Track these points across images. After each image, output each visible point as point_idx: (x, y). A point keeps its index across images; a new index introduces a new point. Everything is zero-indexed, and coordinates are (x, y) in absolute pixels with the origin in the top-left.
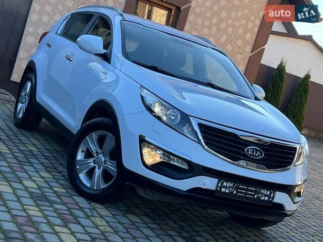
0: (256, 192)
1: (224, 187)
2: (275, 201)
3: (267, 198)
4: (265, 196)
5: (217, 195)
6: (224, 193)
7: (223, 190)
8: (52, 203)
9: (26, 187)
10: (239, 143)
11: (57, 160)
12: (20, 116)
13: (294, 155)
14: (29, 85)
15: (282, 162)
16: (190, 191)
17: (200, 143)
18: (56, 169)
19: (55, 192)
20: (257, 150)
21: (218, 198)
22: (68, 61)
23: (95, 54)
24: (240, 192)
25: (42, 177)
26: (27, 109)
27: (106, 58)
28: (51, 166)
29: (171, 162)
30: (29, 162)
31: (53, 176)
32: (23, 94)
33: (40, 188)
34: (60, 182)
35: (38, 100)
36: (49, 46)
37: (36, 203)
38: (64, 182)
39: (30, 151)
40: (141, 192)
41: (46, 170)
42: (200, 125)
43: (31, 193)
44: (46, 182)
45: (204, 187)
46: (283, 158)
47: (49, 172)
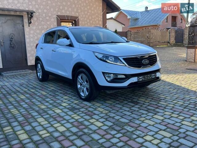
0: (150, 76)
1: (140, 79)
2: (157, 76)
3: (154, 77)
4: (154, 76)
5: (138, 83)
6: (141, 81)
7: (140, 80)
8: (78, 109)
9: (64, 107)
10: (139, 60)
11: (64, 89)
12: (41, 77)
13: (156, 57)
14: (39, 65)
15: (154, 62)
16: (129, 85)
17: (126, 66)
18: (67, 93)
19: (76, 104)
20: (146, 61)
21: (139, 84)
22: (53, 52)
23: (66, 46)
24: (146, 79)
25: (66, 99)
26: (42, 74)
27: (71, 45)
28: (64, 93)
29: (118, 77)
30: (56, 95)
31: (68, 96)
32: (38, 69)
33: (69, 104)
34: (73, 98)
35: (46, 69)
36: (42, 48)
37: (74, 112)
38: (74, 98)
39: (53, 90)
40: (108, 92)
41: (64, 95)
42: (124, 59)
43: (68, 108)
44: (69, 100)
45: (133, 82)
46: (154, 60)
47: (66, 96)
